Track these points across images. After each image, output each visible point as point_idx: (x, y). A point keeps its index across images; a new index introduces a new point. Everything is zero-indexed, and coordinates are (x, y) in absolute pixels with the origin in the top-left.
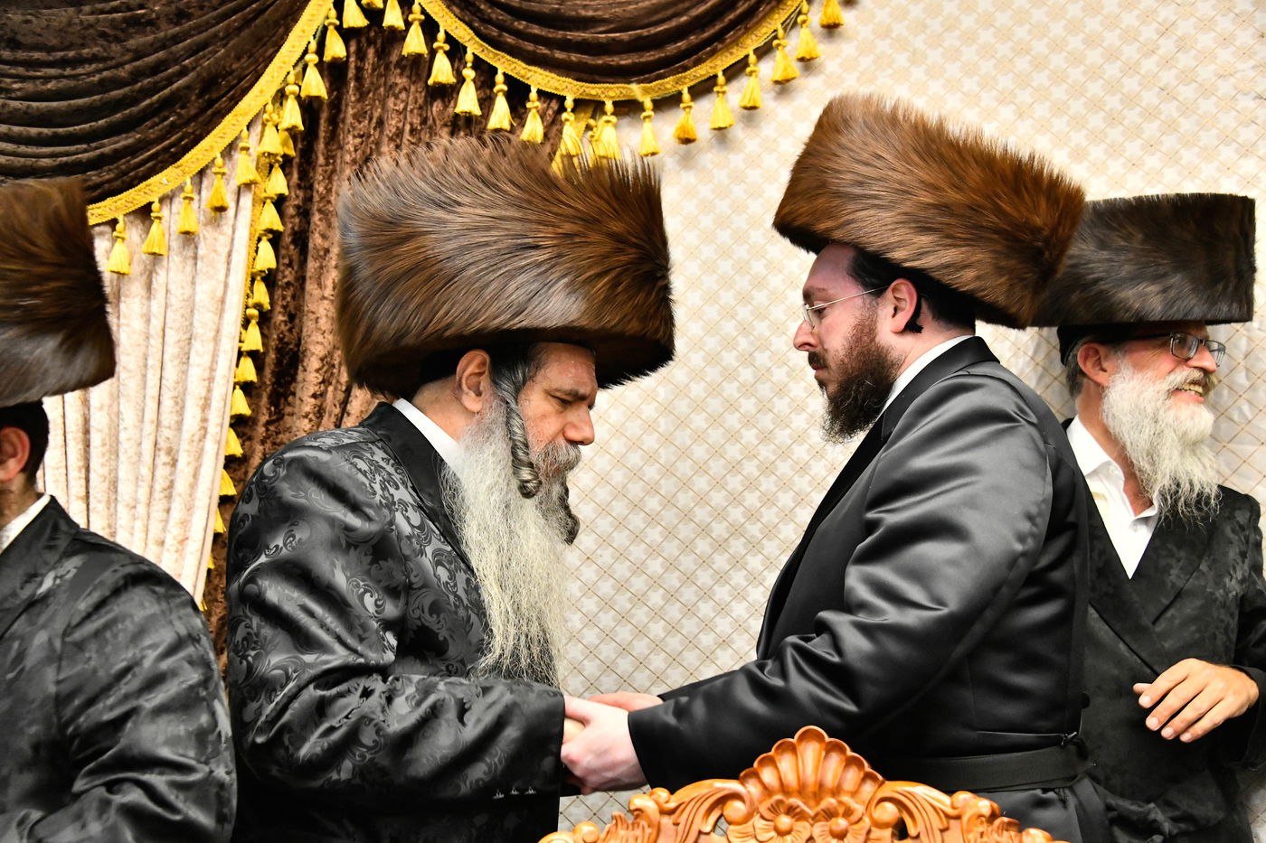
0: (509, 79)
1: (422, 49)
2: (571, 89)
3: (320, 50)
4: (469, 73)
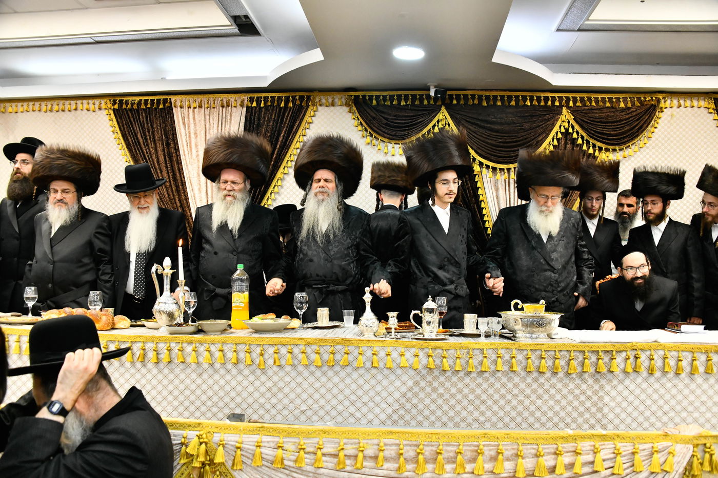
1: (577, 137)
4: (585, 142)
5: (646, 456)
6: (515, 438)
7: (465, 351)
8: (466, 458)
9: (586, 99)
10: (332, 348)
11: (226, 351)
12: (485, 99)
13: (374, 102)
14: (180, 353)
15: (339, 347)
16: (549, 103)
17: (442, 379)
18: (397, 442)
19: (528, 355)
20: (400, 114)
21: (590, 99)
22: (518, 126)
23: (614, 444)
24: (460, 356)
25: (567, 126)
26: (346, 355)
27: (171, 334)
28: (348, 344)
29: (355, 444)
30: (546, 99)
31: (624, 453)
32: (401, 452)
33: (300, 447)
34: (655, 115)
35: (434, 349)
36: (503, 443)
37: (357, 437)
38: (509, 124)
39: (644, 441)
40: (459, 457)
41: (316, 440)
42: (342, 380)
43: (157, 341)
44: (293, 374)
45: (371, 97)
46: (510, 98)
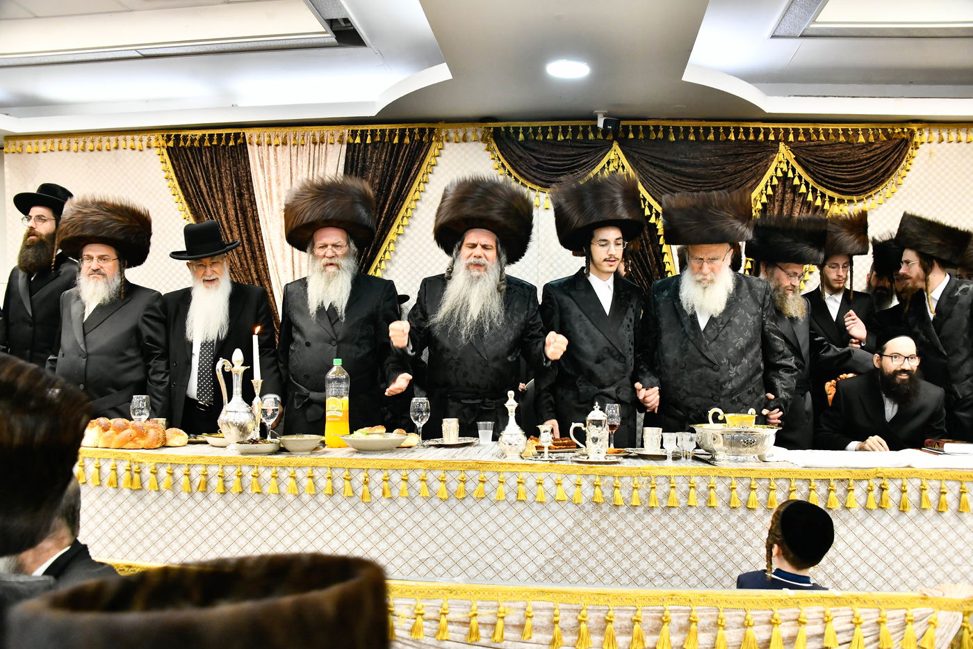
0: (821, 192)
1: (799, 184)
2: (836, 196)
3: (771, 182)
4: (810, 190)
5: (897, 627)
6: (715, 599)
7: (646, 478)
8: (646, 627)
9: (811, 131)
10: (463, 475)
11: (317, 478)
12: (673, 132)
13: (521, 137)
14: (255, 479)
15: (472, 473)
16: (761, 137)
17: (613, 517)
18: (551, 605)
19: (731, 484)
20: (557, 153)
21: (817, 131)
22: (717, 169)
23: (852, 610)
24: (638, 486)
25: (785, 169)
26: (481, 484)
27: (242, 454)
28: (485, 468)
29: (493, 607)
30: (757, 131)
31: (865, 623)
32: (556, 619)
33: (416, 611)
34: (906, 153)
35: (602, 476)
36: (697, 608)
37: (496, 598)
38: (705, 166)
39: (893, 606)
40: (637, 626)
41: (438, 602)
42: (476, 518)
43: (224, 463)
44: (409, 509)
45: (516, 130)
46: (707, 130)
